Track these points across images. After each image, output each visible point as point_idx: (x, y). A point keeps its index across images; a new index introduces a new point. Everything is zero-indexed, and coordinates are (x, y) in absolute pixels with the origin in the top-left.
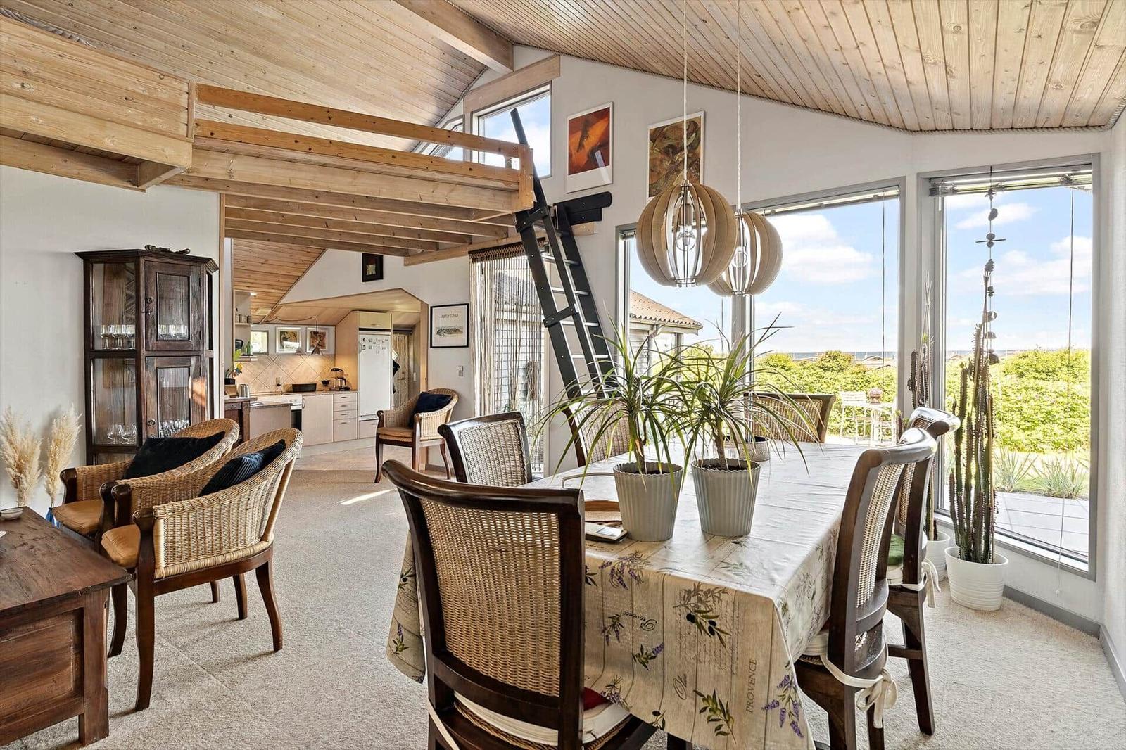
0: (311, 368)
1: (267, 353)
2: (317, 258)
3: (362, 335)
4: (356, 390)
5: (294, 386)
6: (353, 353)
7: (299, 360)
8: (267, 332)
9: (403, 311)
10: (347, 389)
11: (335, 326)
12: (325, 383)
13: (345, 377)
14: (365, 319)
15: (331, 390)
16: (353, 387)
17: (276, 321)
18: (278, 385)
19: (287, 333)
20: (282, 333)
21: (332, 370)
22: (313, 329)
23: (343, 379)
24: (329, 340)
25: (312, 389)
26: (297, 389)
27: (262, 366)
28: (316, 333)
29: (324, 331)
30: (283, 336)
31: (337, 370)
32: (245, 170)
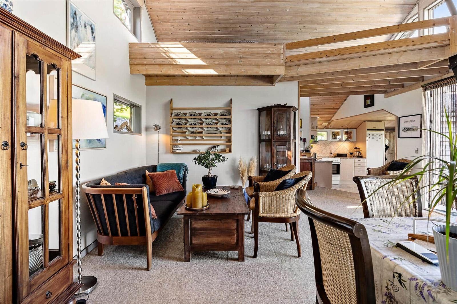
0: (345, 147)
1: (327, 141)
2: (345, 100)
3: (368, 132)
4: (366, 157)
5: (338, 154)
6: (364, 141)
7: (340, 143)
8: (327, 132)
9: (390, 120)
10: (361, 157)
11: (356, 129)
12: (351, 154)
13: (360, 152)
14: (370, 125)
15: (354, 157)
16: (364, 156)
17: (330, 127)
18: (331, 154)
19: (335, 132)
20: (333, 132)
21: (355, 148)
22: (346, 130)
23: (359, 152)
24: (354, 135)
25: (345, 156)
26: (339, 155)
27: (325, 146)
28: (347, 132)
29: (351, 131)
30: (333, 134)
31: (356, 148)
32: (303, 70)
